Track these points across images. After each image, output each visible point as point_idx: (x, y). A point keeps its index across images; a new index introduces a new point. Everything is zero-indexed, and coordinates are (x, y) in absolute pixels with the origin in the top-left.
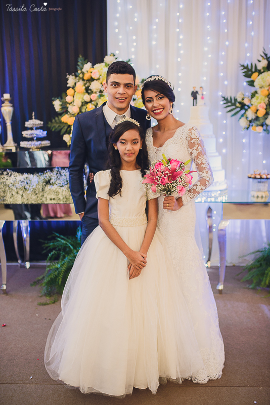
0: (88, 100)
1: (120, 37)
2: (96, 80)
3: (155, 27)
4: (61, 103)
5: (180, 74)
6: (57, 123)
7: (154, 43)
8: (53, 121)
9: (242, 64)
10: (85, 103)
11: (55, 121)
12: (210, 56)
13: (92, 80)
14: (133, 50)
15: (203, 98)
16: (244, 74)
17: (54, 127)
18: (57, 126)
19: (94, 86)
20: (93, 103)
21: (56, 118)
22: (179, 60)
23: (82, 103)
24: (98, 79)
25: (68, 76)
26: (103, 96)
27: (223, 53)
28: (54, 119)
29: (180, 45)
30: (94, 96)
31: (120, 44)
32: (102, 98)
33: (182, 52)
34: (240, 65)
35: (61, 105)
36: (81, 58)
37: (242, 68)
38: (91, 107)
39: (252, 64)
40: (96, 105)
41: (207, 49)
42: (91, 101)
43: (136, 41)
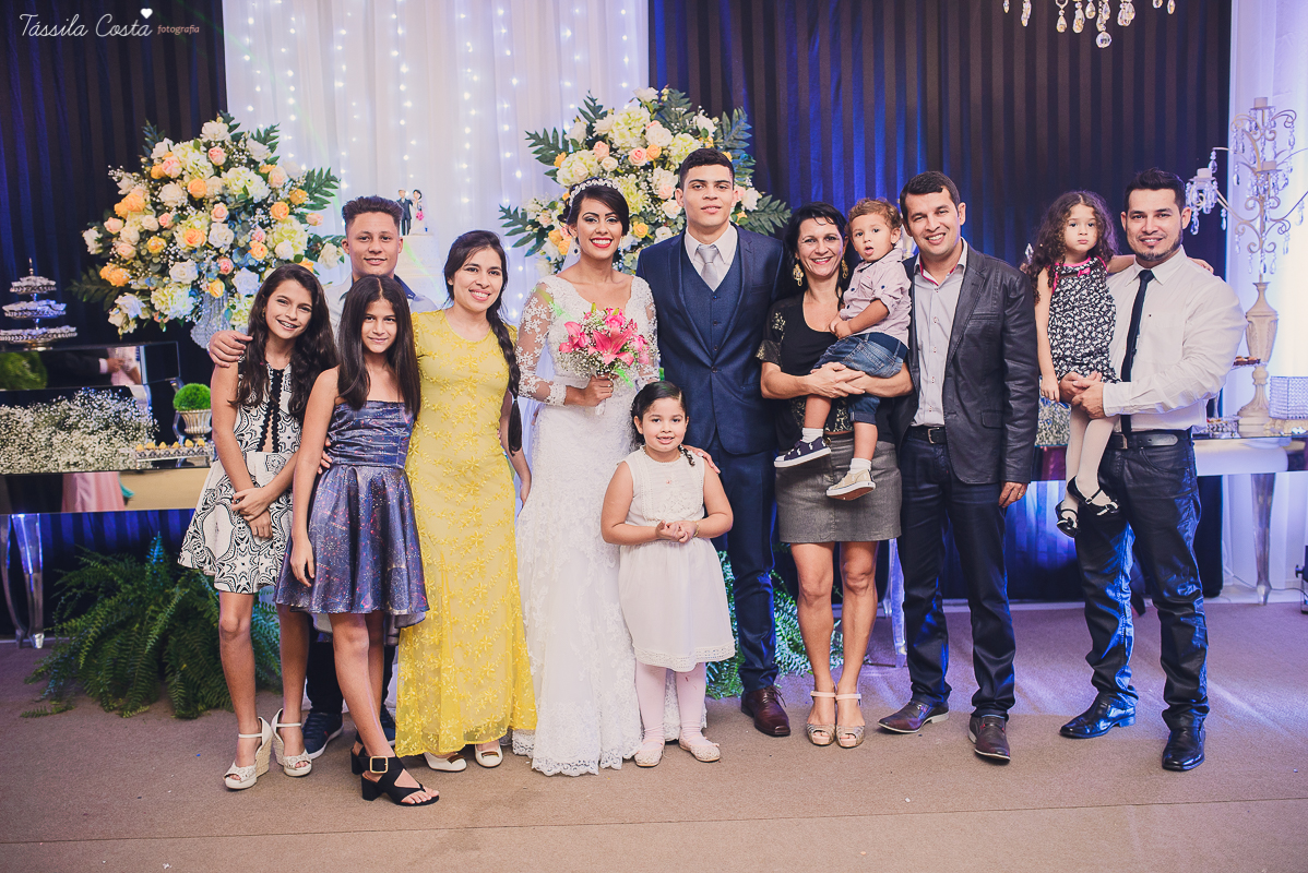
0: (155, 227)
1: (259, 71)
2: (174, 181)
3: (339, 48)
4: (100, 236)
5: (406, 158)
6: (93, 283)
7: (339, 84)
8: (85, 277)
9: (533, 132)
10: (146, 235)
11: (89, 277)
12: (473, 112)
13: (166, 180)
15: (420, 217)
16: (538, 156)
17: (87, 291)
18: (94, 288)
19: (171, 195)
20: (164, 233)
21: (91, 272)
22: (402, 122)
23: (141, 234)
24: (181, 177)
25: (111, 173)
26: (185, 218)
27: (506, 106)
28: (87, 273)
29: (403, 87)
30: (166, 219)
31: (258, 89)
32: (185, 222)
34: (527, 136)
35: (99, 241)
36: (148, 128)
37: (533, 141)
38: (156, 244)
39: (555, 131)
40: (171, 240)
41: (467, 96)
42: (161, 229)
43: (293, 81)
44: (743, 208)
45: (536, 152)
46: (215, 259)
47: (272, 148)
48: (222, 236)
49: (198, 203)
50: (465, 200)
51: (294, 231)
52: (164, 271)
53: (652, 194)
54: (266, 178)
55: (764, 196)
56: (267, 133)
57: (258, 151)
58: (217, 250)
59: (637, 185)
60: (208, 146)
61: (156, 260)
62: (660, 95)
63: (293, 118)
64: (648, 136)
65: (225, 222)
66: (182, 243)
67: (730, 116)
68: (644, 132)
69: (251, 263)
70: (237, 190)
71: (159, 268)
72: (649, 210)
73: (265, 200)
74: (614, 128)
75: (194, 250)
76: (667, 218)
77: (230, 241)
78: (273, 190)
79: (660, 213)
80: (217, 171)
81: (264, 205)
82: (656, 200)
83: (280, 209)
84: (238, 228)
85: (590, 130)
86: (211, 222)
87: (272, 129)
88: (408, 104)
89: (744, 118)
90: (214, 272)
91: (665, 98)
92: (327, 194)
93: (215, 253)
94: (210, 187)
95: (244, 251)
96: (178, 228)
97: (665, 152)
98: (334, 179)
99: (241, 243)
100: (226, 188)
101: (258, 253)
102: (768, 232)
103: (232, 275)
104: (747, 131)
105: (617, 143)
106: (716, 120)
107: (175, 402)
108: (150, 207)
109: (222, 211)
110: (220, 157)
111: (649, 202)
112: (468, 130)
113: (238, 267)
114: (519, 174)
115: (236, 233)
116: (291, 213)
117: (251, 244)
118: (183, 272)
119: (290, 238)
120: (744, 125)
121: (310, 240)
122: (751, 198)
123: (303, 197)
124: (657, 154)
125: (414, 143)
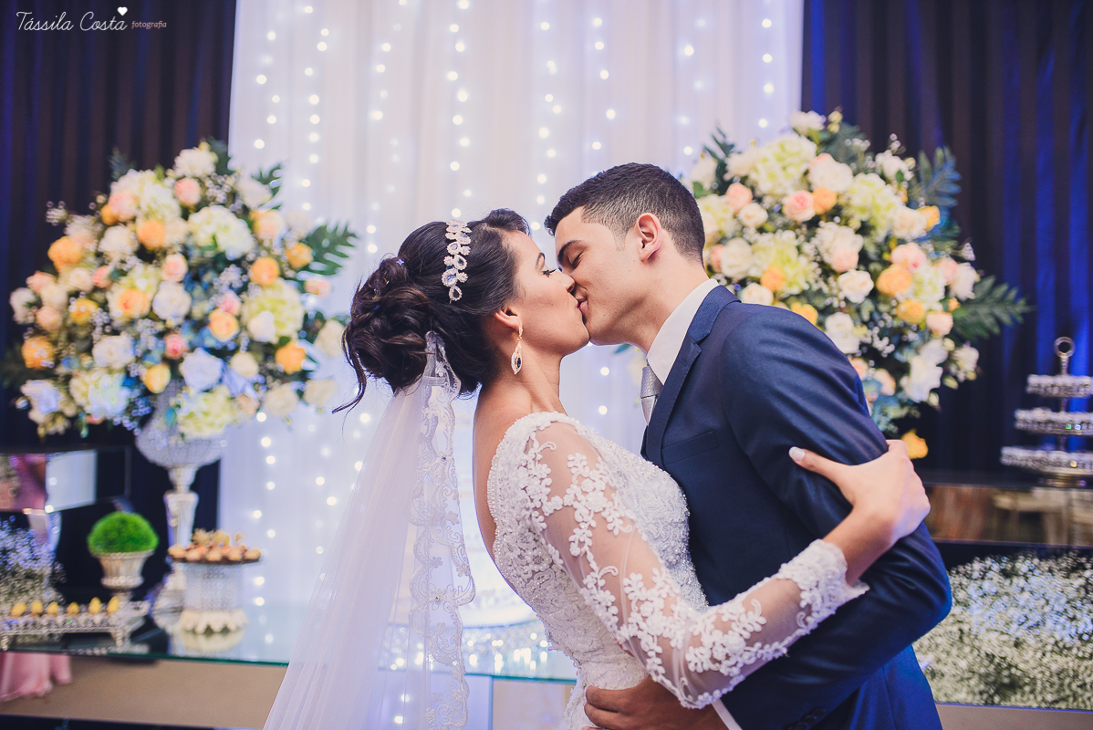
0: (88, 286)
1: (276, 99)
2: (125, 224)
3: (380, 68)
7: (377, 115)
10: (75, 294)
13: (116, 223)
14: (314, 137)
19: (118, 243)
20: (96, 295)
21: (15, 346)
22: (455, 166)
23: (69, 295)
24: (134, 220)
25: (48, 212)
26: (125, 274)
27: (597, 146)
28: (11, 348)
29: (458, 120)
30: (104, 275)
32: (124, 280)
33: (465, 142)
35: (27, 305)
38: (84, 310)
40: (104, 306)
41: (544, 133)
42: (96, 289)
43: (318, 110)
44: (952, 293)
46: (161, 335)
47: (275, 191)
48: (174, 302)
49: (147, 255)
51: (283, 302)
52: (89, 351)
53: (822, 264)
54: (251, 225)
55: (983, 278)
56: (272, 172)
57: (252, 193)
58: (164, 321)
59: (799, 248)
60: (179, 179)
61: (82, 333)
62: (827, 123)
63: (314, 159)
64: (813, 177)
65: (181, 282)
66: (118, 312)
67: (931, 158)
68: (806, 173)
69: (210, 343)
70: (203, 239)
71: (85, 345)
72: (815, 287)
73: (244, 257)
74: (760, 166)
75: (132, 322)
76: (846, 300)
77: (184, 310)
78: (260, 243)
79: (835, 291)
80: (186, 213)
81: (242, 263)
82: (827, 272)
83: (264, 269)
84: (198, 290)
85: (722, 169)
86: (161, 281)
87: (278, 168)
89: (951, 161)
90: (156, 355)
91: (834, 128)
92: (343, 256)
93: (160, 327)
94: (169, 232)
95: (199, 325)
96: (115, 288)
97: (842, 201)
98: (353, 235)
99: (197, 314)
100: (190, 234)
101: (222, 330)
102: (989, 331)
103: (181, 360)
104: (956, 182)
105: (764, 187)
106: (911, 162)
107: (91, 540)
108: (91, 259)
109: (177, 265)
110: (192, 194)
111: (816, 276)
112: (542, 178)
113: (192, 349)
115: (193, 298)
116: (283, 276)
117: (214, 316)
118: (113, 350)
119: (273, 310)
120: (949, 173)
121: (306, 317)
122: (965, 278)
123: (304, 255)
124: (830, 203)
125: (468, 193)
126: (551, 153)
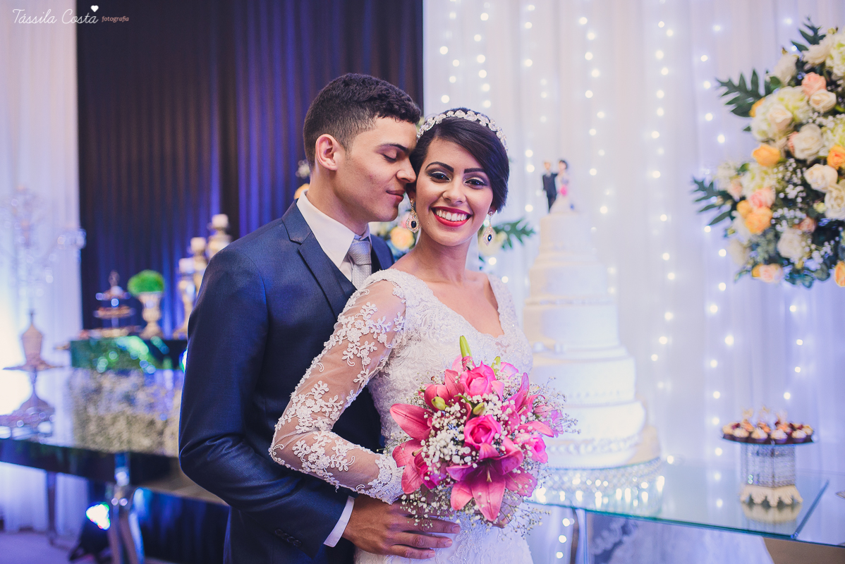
1: (456, 63)
3: (528, 25)
5: (593, 132)
7: (528, 63)
9: (725, 79)
14: (486, 88)
15: (566, 191)
16: (732, 107)
22: (589, 94)
27: (704, 58)
29: (589, 56)
31: (452, 79)
34: (717, 84)
37: (724, 90)
39: (754, 74)
41: (660, 55)
43: (484, 66)
45: (729, 103)
50: (656, 174)
74: (834, 52)
85: (800, 62)
88: (595, 73)
101: (401, 242)
105: (837, 72)
112: (660, 94)
114: (721, 139)
117: (394, 232)
125: (601, 115)
126: (665, 71)
